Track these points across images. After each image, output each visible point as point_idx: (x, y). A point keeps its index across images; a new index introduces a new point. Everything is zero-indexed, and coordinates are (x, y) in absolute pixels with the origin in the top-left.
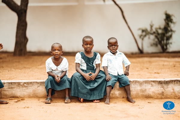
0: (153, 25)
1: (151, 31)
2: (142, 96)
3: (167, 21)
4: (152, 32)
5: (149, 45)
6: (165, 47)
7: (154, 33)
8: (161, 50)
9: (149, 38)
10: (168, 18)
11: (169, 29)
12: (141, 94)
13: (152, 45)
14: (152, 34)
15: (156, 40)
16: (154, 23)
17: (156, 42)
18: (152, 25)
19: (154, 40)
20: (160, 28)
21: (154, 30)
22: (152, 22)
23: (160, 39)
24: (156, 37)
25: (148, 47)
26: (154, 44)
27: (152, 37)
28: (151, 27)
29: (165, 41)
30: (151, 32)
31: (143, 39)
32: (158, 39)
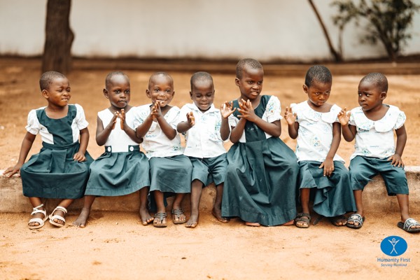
1: (361, 6)
4: (364, 10)
5: (356, 41)
6: (394, 46)
7: (369, 11)
8: (385, 53)
9: (357, 24)
12: (373, 202)
13: (362, 42)
14: (364, 15)
15: (374, 28)
17: (374, 33)
19: (368, 29)
20: (384, 1)
21: (369, 4)
23: (383, 27)
24: (374, 21)
25: (354, 46)
26: (368, 38)
27: (365, 21)
29: (395, 32)
30: (361, 11)
31: (341, 28)
32: (379, 28)
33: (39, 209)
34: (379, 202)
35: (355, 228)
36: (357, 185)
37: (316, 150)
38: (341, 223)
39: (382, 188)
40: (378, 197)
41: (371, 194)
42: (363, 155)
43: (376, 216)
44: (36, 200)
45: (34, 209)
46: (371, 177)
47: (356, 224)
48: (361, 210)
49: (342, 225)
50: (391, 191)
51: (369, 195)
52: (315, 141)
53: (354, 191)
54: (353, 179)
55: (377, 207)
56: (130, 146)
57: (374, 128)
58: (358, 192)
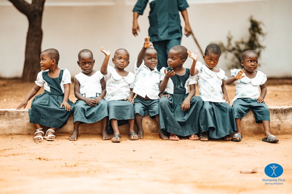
0: (232, 37)
1: (228, 46)
2: (249, 131)
3: (252, 32)
4: (231, 48)
7: (234, 49)
9: (226, 57)
10: (255, 27)
11: (256, 43)
12: (247, 127)
13: (229, 68)
14: (230, 51)
15: (237, 60)
16: (233, 34)
17: (237, 63)
18: (230, 37)
19: (233, 60)
20: (243, 43)
21: (233, 45)
22: (229, 33)
24: (236, 55)
26: (233, 66)
27: (231, 56)
28: (229, 40)
30: (228, 49)
32: (239, 59)
33: (40, 130)
34: (251, 127)
35: (237, 141)
36: (238, 115)
37: (212, 94)
38: (228, 139)
39: (253, 119)
40: (250, 124)
41: (246, 122)
42: (241, 97)
43: (249, 136)
44: (38, 125)
45: (37, 130)
46: (246, 111)
47: (238, 139)
48: (240, 131)
49: (229, 140)
50: (259, 119)
51: (244, 123)
52: (212, 89)
53: (236, 119)
54: (235, 112)
55: (249, 130)
56: (97, 94)
57: (251, 82)
58: (238, 121)
